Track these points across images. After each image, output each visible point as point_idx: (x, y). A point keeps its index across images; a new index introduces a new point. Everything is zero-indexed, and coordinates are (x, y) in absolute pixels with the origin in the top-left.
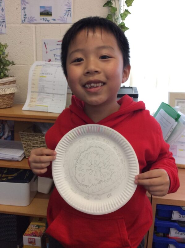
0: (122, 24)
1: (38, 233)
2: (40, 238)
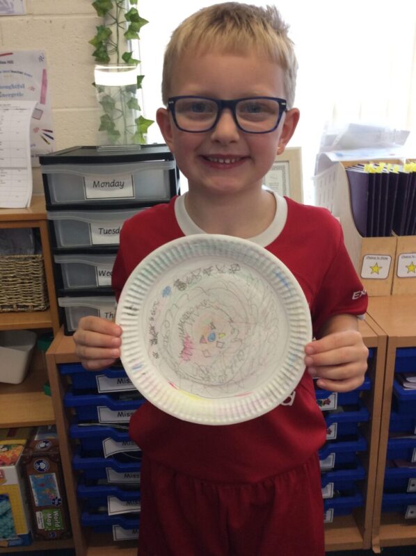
0: (134, 13)
1: (8, 459)
2: (13, 467)
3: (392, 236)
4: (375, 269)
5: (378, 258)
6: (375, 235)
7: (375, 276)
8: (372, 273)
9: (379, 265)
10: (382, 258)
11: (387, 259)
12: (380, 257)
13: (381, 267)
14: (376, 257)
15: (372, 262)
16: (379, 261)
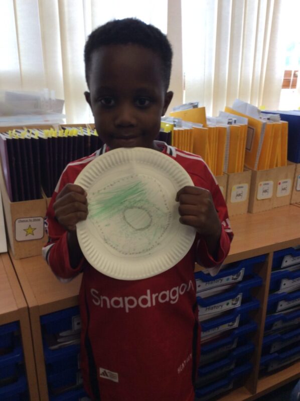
3: (42, 198)
4: (30, 231)
5: (31, 221)
6: (27, 199)
7: (30, 237)
8: (27, 235)
9: (32, 227)
10: (34, 220)
11: (39, 220)
12: (32, 219)
13: (35, 229)
14: (28, 219)
15: (25, 225)
16: (31, 223)
